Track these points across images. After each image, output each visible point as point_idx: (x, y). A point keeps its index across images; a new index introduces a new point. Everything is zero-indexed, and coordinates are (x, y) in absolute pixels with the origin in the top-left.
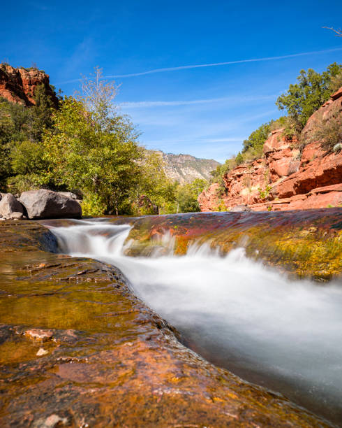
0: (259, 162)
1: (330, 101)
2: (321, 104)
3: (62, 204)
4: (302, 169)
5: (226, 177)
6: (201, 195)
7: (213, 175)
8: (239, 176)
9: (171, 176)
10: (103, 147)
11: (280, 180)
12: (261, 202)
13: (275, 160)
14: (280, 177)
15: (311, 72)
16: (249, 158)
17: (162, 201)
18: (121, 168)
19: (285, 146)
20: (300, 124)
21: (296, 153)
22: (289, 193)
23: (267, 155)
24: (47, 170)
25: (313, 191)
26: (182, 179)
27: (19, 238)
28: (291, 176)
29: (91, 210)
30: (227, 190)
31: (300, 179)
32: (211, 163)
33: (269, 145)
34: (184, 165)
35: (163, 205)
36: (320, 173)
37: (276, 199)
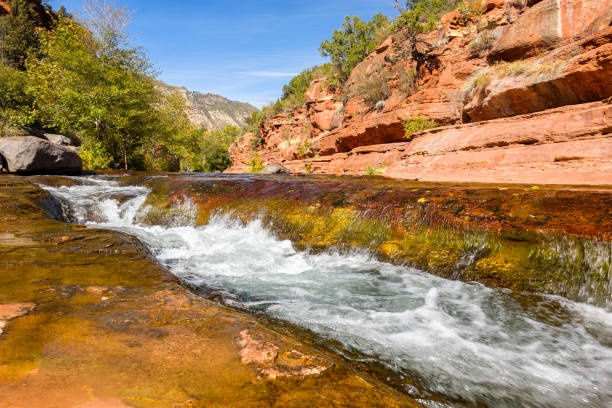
0: (300, 113)
1: (374, 54)
2: (367, 55)
3: (57, 157)
4: (345, 124)
5: (263, 127)
6: (232, 145)
7: (248, 122)
8: (278, 126)
9: (196, 120)
10: (110, 84)
11: (322, 135)
12: (300, 158)
13: (317, 111)
14: (322, 131)
15: (356, 20)
16: (289, 107)
17: (184, 152)
18: (133, 113)
19: (328, 98)
20: (344, 74)
21: (339, 106)
22: (330, 150)
23: (309, 105)
24: (31, 106)
25: (354, 151)
26: (210, 124)
27: (18, 204)
28: (333, 131)
29: (93, 161)
30: (263, 142)
31: (342, 136)
32: (246, 107)
33: (311, 95)
34: (213, 107)
35: (185, 156)
36: (362, 131)
37: (317, 156)
